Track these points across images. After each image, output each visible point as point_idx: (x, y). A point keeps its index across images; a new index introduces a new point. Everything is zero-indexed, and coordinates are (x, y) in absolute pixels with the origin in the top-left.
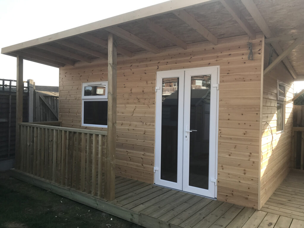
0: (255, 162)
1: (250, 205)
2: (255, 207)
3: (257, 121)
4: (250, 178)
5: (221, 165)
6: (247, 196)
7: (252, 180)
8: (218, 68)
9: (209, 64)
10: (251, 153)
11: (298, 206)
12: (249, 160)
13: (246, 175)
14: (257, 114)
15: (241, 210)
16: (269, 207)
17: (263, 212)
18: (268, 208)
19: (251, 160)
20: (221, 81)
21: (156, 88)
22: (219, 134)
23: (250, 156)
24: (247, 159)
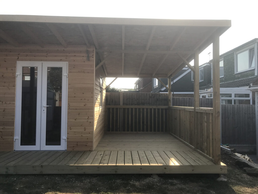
0: (91, 122)
1: (88, 149)
2: (91, 150)
3: (92, 97)
5: (70, 127)
6: (87, 144)
7: (89, 133)
8: (67, 63)
9: (61, 60)
10: (88, 117)
12: (88, 121)
13: (86, 131)
14: (92, 93)
15: (83, 153)
17: (95, 151)
20: (70, 72)
21: (17, 74)
22: (68, 107)
23: (88, 119)
24: (86, 121)
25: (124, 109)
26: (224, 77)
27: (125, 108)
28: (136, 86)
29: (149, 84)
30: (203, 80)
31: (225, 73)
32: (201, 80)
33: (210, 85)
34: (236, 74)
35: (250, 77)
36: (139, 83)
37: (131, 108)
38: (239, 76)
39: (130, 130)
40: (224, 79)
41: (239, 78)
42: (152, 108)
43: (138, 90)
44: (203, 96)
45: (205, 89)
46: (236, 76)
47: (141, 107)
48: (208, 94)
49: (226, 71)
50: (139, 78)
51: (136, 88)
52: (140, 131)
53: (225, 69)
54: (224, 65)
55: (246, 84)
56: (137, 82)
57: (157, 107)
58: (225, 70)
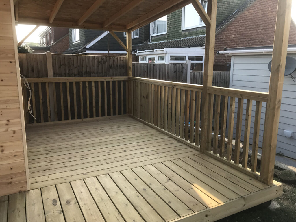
0: (16, 131)
1: (16, 190)
2: (23, 189)
3: (12, 73)
4: (12, 155)
6: (11, 180)
7: (15, 156)
10: (8, 121)
11: (62, 165)
12: (7, 131)
13: (4, 152)
15: (7, 202)
16: (37, 180)
17: (35, 190)
18: (36, 182)
19: (10, 129)
23: (7, 125)
24: (4, 129)
25: (57, 84)
26: (167, 34)
27: (59, 83)
28: (43, 39)
29: (63, 38)
30: (138, 36)
31: (168, 29)
32: (135, 36)
33: (149, 44)
34: (182, 31)
35: (200, 36)
36: (47, 35)
37: (70, 82)
38: (187, 33)
39: (70, 117)
40: (166, 36)
41: (186, 36)
42: (103, 80)
43: (45, 46)
44: (150, 59)
45: (154, 50)
46: (183, 33)
47: (87, 79)
48: (157, 55)
49: (170, 26)
50: (47, 27)
51: (42, 43)
52: (87, 117)
53: (169, 23)
54: (168, 18)
55: (200, 44)
56: (43, 33)
57: (112, 78)
58: (168, 25)
